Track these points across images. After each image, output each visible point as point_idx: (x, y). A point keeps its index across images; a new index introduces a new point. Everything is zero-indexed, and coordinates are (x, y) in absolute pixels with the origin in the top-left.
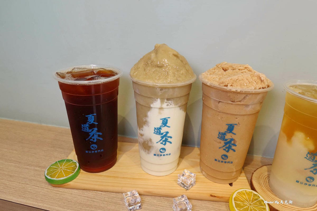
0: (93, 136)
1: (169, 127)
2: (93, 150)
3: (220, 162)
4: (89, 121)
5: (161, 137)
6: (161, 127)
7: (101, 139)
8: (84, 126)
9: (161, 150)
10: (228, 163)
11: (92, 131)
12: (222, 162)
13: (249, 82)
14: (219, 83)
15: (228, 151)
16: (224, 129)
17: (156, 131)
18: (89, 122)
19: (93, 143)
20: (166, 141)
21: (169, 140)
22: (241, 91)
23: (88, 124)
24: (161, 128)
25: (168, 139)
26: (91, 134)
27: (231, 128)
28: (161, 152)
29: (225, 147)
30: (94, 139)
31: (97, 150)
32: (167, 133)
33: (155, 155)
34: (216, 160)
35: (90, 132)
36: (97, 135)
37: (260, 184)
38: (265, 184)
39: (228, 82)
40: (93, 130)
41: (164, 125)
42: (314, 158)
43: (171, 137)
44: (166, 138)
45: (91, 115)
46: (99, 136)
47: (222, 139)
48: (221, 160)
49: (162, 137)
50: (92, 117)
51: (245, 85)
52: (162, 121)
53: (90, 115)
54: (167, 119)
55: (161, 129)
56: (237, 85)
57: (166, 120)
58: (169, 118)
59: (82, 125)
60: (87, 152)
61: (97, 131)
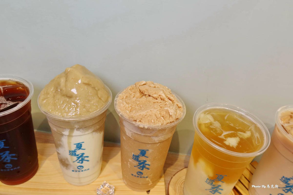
0: (6, 157)
1: (85, 149)
2: (8, 169)
3: (136, 177)
5: (77, 158)
6: (76, 150)
7: (16, 159)
9: (79, 168)
10: (144, 178)
12: (138, 177)
13: (156, 117)
14: (129, 117)
15: (142, 169)
16: (138, 153)
17: (71, 153)
19: (8, 163)
20: (82, 160)
21: (86, 159)
22: (148, 128)
25: (84, 159)
26: (4, 156)
27: (143, 153)
28: (79, 169)
29: (140, 166)
30: (7, 160)
31: (12, 168)
32: (83, 154)
33: (73, 171)
34: (132, 175)
35: (2, 155)
36: (10, 156)
37: (175, 190)
38: (180, 189)
39: (137, 118)
40: (5, 153)
41: (78, 149)
42: (212, 183)
43: (88, 157)
44: (82, 158)
45: (0, 141)
46: (12, 157)
47: (136, 160)
48: (137, 175)
50: (1, 143)
51: (153, 121)
52: (76, 146)
54: (81, 143)
55: (76, 152)
56: (145, 122)
57: (80, 145)
58: (83, 142)
60: (2, 170)
61: (10, 153)
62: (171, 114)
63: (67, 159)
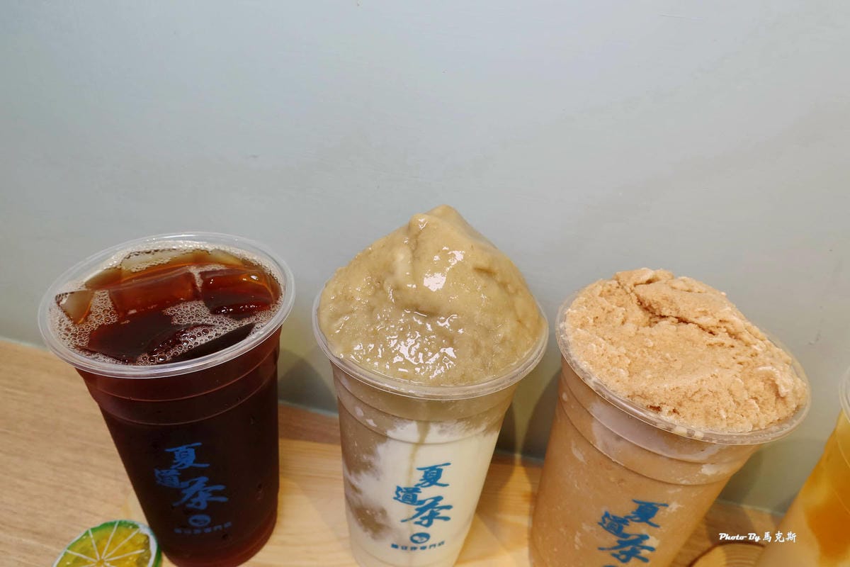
0: (196, 495)
1: (446, 486)
2: (197, 528)
4: (176, 464)
5: (417, 509)
6: (419, 487)
7: (223, 499)
8: (162, 473)
9: (416, 538)
11: (190, 486)
13: (734, 401)
15: (626, 561)
17: (402, 494)
18: (179, 465)
19: (197, 512)
20: (432, 517)
21: (443, 513)
22: (704, 438)
23: (175, 469)
24: (419, 489)
25: (438, 514)
26: (189, 493)
27: (646, 512)
28: (416, 542)
30: (198, 504)
31: (210, 526)
32: (439, 498)
33: (395, 546)
36: (209, 492)
39: (663, 400)
40: (192, 484)
41: (428, 484)
44: (432, 511)
45: (185, 447)
46: (215, 493)
47: (613, 532)
49: (421, 510)
50: (186, 452)
52: (422, 473)
53: (182, 449)
54: (441, 467)
55: (420, 492)
56: (693, 415)
57: (435, 471)
58: (448, 464)
59: (157, 472)
60: (178, 531)
61: (208, 484)
62: (783, 391)
63: (383, 512)
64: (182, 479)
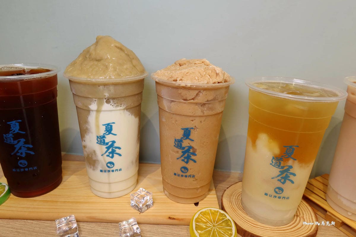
0: (20, 149)
1: (115, 135)
2: (22, 168)
3: (180, 176)
4: (12, 130)
5: (106, 148)
6: (105, 135)
7: (32, 153)
8: (7, 136)
9: (109, 165)
10: (190, 177)
12: (182, 176)
13: (201, 75)
14: (168, 78)
15: (187, 162)
16: (179, 135)
17: (99, 140)
18: (13, 131)
19: (21, 158)
20: (113, 152)
21: (118, 151)
22: (191, 86)
23: (11, 133)
24: (105, 136)
25: (115, 151)
26: (17, 147)
27: (187, 133)
28: (109, 167)
29: (184, 156)
30: (22, 154)
31: (28, 167)
32: (114, 142)
33: (101, 171)
34: (175, 174)
35: (16, 144)
36: (27, 148)
38: (237, 202)
39: (177, 77)
40: (19, 142)
41: (108, 133)
42: (280, 164)
43: (119, 148)
44: (112, 149)
45: (15, 121)
46: (29, 149)
47: (179, 148)
48: (181, 173)
49: (108, 148)
50: (15, 124)
51: (197, 78)
52: (104, 127)
53: (14, 122)
54: (112, 124)
55: (106, 138)
56: (187, 79)
57: (109, 126)
58: (114, 123)
59: (4, 135)
60: (14, 170)
61: (26, 143)
62: (217, 72)
63: (94, 152)
64: (15, 139)
